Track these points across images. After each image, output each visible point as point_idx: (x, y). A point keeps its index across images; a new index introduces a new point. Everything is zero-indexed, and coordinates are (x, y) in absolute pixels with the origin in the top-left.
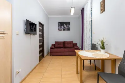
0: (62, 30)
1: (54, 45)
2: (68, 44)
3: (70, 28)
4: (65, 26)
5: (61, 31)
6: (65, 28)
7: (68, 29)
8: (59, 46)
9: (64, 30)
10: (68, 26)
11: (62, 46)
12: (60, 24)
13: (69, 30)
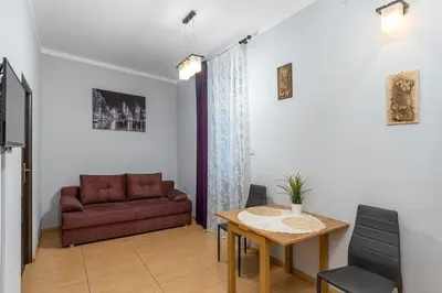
0: (113, 125)
1: (78, 189)
2: (142, 184)
3: (147, 121)
4: (126, 111)
5: (108, 127)
6: (123, 117)
7: (139, 124)
8: (104, 193)
9: (122, 125)
10: (138, 110)
11: (116, 192)
12: (101, 98)
13: (144, 127)
